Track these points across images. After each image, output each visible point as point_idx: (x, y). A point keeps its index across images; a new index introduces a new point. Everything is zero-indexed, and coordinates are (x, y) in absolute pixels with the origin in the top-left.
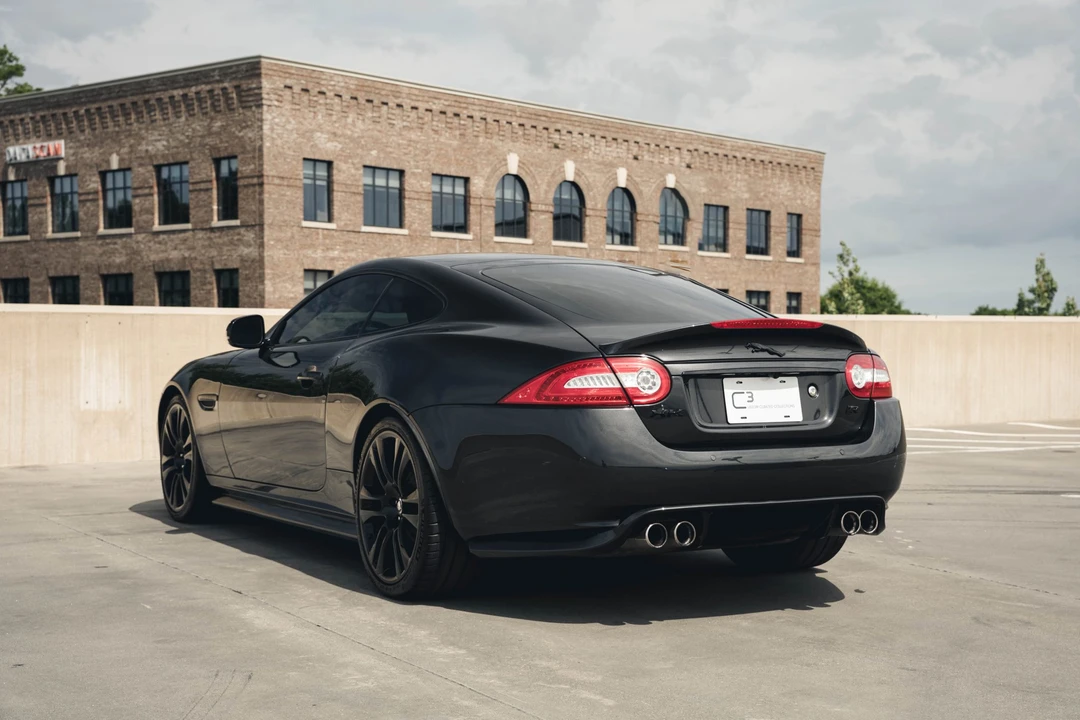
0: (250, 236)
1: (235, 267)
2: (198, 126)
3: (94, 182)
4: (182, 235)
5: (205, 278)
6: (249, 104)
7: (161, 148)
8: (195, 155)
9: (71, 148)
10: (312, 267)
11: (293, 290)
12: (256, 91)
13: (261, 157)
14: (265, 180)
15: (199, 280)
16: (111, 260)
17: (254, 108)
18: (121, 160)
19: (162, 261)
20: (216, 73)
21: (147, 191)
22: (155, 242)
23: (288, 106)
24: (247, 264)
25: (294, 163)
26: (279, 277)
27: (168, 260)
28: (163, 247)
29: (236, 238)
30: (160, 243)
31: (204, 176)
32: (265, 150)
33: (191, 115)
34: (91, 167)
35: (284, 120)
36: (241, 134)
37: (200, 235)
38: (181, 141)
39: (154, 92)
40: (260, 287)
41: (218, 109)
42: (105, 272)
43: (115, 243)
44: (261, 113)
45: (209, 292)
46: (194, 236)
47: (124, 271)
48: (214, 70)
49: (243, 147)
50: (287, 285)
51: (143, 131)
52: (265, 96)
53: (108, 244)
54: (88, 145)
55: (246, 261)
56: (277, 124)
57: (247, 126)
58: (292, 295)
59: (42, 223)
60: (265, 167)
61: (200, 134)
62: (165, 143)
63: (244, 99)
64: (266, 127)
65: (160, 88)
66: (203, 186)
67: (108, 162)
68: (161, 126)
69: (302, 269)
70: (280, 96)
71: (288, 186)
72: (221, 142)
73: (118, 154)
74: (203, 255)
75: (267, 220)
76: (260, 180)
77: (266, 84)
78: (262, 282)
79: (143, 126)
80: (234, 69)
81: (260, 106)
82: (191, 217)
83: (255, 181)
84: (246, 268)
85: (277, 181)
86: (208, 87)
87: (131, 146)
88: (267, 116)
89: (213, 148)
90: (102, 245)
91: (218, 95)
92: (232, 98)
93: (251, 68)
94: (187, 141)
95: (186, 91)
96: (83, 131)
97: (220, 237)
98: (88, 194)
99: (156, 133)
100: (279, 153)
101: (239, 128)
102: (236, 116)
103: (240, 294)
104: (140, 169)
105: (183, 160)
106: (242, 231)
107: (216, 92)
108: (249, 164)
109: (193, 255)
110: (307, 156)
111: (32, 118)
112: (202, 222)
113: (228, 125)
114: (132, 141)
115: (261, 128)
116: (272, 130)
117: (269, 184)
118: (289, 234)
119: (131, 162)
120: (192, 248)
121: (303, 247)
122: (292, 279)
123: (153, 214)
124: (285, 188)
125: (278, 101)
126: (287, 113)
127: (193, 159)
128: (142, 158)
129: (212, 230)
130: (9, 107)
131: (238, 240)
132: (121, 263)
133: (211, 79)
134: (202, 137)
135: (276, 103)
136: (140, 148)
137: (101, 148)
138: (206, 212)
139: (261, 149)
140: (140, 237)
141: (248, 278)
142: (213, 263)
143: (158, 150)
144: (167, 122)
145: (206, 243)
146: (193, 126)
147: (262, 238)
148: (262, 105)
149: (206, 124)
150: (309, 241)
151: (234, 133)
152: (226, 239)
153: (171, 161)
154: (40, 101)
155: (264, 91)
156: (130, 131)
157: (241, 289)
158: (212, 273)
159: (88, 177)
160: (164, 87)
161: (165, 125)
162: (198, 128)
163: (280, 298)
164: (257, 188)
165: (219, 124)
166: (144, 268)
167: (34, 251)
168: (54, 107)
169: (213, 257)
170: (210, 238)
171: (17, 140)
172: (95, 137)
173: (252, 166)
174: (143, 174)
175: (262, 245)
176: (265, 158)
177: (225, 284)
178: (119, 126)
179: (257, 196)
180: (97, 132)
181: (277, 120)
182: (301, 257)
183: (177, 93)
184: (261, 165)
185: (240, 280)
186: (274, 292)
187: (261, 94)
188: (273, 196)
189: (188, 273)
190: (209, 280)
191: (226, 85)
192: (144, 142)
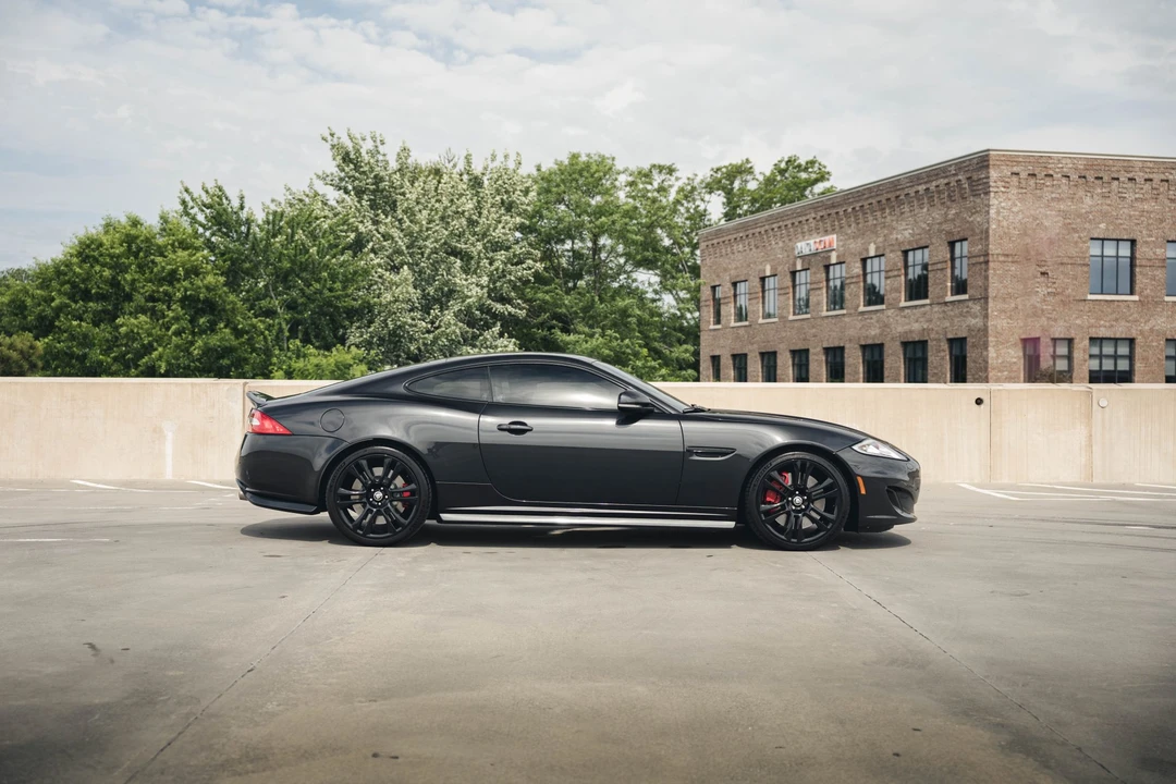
0: (976, 308)
1: (964, 336)
2: (937, 214)
3: (857, 268)
4: (923, 310)
5: (940, 346)
6: (978, 192)
7: (908, 236)
8: (934, 241)
9: (841, 240)
12: (985, 180)
13: (987, 237)
14: (991, 258)
15: (934, 348)
16: (868, 333)
17: (982, 196)
18: (877, 249)
19: (906, 332)
20: (953, 167)
21: (896, 273)
22: (902, 317)
23: (1015, 191)
24: (973, 333)
26: (1003, 343)
27: (911, 332)
28: (907, 321)
29: (965, 310)
30: (905, 317)
31: (941, 257)
32: (991, 232)
33: (931, 206)
34: (855, 255)
35: (1010, 203)
36: (972, 219)
37: (936, 308)
38: (923, 229)
39: (903, 189)
40: (985, 353)
41: (953, 199)
42: (863, 343)
43: (872, 318)
44: (989, 200)
45: (943, 358)
46: (931, 310)
47: (877, 342)
48: (950, 166)
49: (973, 230)
50: (1010, 351)
51: (895, 223)
52: (992, 184)
53: (866, 319)
54: (853, 237)
55: (973, 331)
56: (1003, 208)
57: (977, 212)
59: (819, 303)
60: (990, 246)
61: (938, 221)
62: (911, 231)
63: (975, 188)
64: (992, 212)
65: (908, 185)
66: (939, 266)
67: (867, 250)
68: (908, 217)
69: (1020, 339)
70: (1007, 182)
71: (1012, 262)
72: (955, 227)
73: (875, 243)
74: (939, 326)
75: (992, 292)
76: (986, 259)
77: (994, 174)
78: (986, 348)
79: (894, 218)
80: (968, 163)
81: (987, 193)
82: (929, 293)
83: (982, 259)
84: (973, 337)
85: (1002, 259)
86: (946, 181)
87: (885, 236)
88: (993, 202)
89: (949, 233)
90: (861, 320)
91: (954, 186)
92: (965, 188)
93: (982, 161)
94: (928, 228)
95: (928, 186)
96: (850, 226)
97: (952, 310)
98: (853, 277)
99: (904, 223)
100: (1005, 233)
101: (970, 214)
102: (968, 204)
103: (968, 360)
104: (891, 255)
105: (924, 245)
106: (970, 304)
107: (951, 185)
108: (978, 245)
109: (931, 327)
111: (814, 219)
112: (938, 298)
113: (961, 212)
114: (886, 231)
115: (988, 212)
116: (998, 213)
117: (994, 261)
118: (1013, 305)
119: (884, 249)
120: (930, 321)
123: (900, 292)
124: (1010, 264)
125: (1005, 187)
126: (1014, 197)
127: (932, 243)
128: (892, 245)
129: (946, 303)
130: (798, 211)
131: (967, 312)
132: (876, 335)
133: (949, 174)
134: (940, 224)
135: (1003, 189)
136: (891, 237)
137: (862, 239)
138: (941, 289)
139: (987, 231)
140: (890, 312)
141: (974, 346)
142: (946, 333)
143: (905, 237)
144: (913, 213)
145: (941, 316)
146: (933, 215)
147: (987, 310)
148: (990, 192)
149: (943, 212)
151: (966, 218)
152: (957, 311)
153: (915, 246)
155: (992, 179)
156: (884, 223)
157: (968, 355)
158: (946, 342)
159: (852, 264)
160: (911, 184)
161: (911, 216)
162: (937, 216)
163: (1002, 363)
164: (983, 266)
165: (954, 212)
166: (892, 339)
167: (813, 327)
168: (829, 209)
169: (946, 328)
170: (944, 312)
171: (804, 237)
172: (859, 230)
173: (980, 247)
174: (893, 259)
175: (986, 316)
176: (991, 239)
177: (956, 351)
178: (876, 219)
179: (983, 273)
180: (860, 226)
181: (1003, 204)
183: (921, 188)
184: (987, 245)
185: (968, 347)
186: (997, 357)
187: (988, 183)
188: (998, 272)
189: (926, 341)
190: (943, 347)
191: (960, 177)
192: (895, 232)
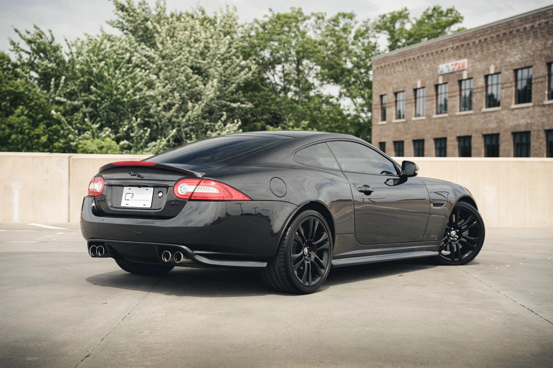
3: (481, 82)
4: (527, 110)
5: (539, 135)
7: (518, 59)
8: (536, 62)
9: (471, 63)
15: (535, 136)
16: (488, 126)
18: (496, 68)
19: (515, 126)
21: (509, 85)
22: (512, 115)
27: (519, 125)
28: (516, 118)
30: (515, 115)
31: (541, 74)
33: (535, 38)
34: (480, 73)
37: (537, 109)
38: (529, 54)
39: (515, 26)
42: (485, 133)
43: (491, 116)
45: (541, 143)
46: (534, 110)
47: (495, 132)
48: (549, 10)
51: (509, 50)
53: (487, 117)
54: (479, 61)
59: (454, 106)
61: (540, 49)
62: (520, 56)
65: (519, 24)
66: (540, 80)
67: (489, 69)
68: (519, 46)
73: (495, 64)
74: (539, 121)
79: (509, 47)
82: (532, 98)
86: (546, 20)
87: (502, 59)
89: (547, 57)
90: (484, 118)
94: (532, 54)
95: (533, 24)
96: (477, 53)
97: (548, 110)
98: (478, 88)
99: (515, 50)
104: (506, 72)
105: (529, 65)
107: (550, 23)
109: (533, 122)
111: (452, 48)
112: (538, 102)
114: (502, 56)
119: (501, 68)
120: (533, 118)
123: (511, 98)
127: (535, 64)
128: (506, 66)
129: (544, 106)
130: (441, 43)
132: (494, 127)
133: (548, 15)
134: (541, 51)
136: (506, 60)
137: (485, 62)
138: (541, 95)
140: (504, 112)
142: (544, 126)
143: (516, 60)
144: (522, 43)
145: (541, 114)
146: (536, 44)
149: (543, 42)
152: (552, 111)
153: (523, 66)
154: (457, 38)
156: (501, 50)
158: (543, 132)
159: (478, 79)
160: (521, 23)
161: (521, 46)
162: (539, 45)
165: (551, 42)
166: (506, 130)
167: (450, 122)
169: (544, 122)
170: (543, 111)
171: (444, 61)
172: (483, 56)
174: (507, 75)
177: (551, 139)
178: (496, 48)
180: (484, 52)
183: (528, 26)
189: (530, 132)
190: (542, 136)
192: (509, 57)
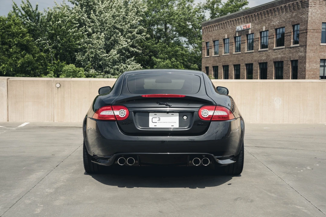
0: (302, 49)
1: (297, 59)
4: (282, 50)
5: (288, 63)
6: (304, 7)
7: (277, 23)
8: (287, 25)
9: (253, 25)
10: (323, 58)
11: (316, 66)
12: (307, 2)
13: (307, 23)
14: (308, 31)
15: (286, 64)
16: (261, 58)
17: (306, 8)
18: (266, 28)
19: (276, 58)
21: (272, 37)
22: (274, 52)
23: (318, 6)
24: (301, 58)
25: (319, 24)
26: (311, 62)
27: (277, 58)
28: (276, 54)
29: (298, 50)
30: (275, 53)
31: (289, 31)
32: (309, 21)
33: (286, 12)
34: (258, 31)
35: (316, 10)
36: (302, 16)
37: (287, 49)
38: (283, 20)
39: (276, 6)
40: (305, 65)
41: (295, 9)
42: (260, 62)
43: (263, 53)
44: (308, 9)
45: (289, 67)
46: (285, 50)
47: (265, 61)
49: (302, 21)
50: (314, 64)
51: (273, 18)
52: (310, 3)
53: (261, 53)
54: (257, 24)
55: (301, 57)
57: (304, 14)
58: (315, 68)
59: (244, 48)
60: (308, 26)
61: (289, 18)
62: (278, 22)
63: (303, 5)
64: (309, 13)
65: (278, 4)
66: (289, 34)
67: (262, 29)
68: (278, 16)
69: (320, 59)
70: (315, 3)
71: (316, 32)
72: (295, 20)
73: (265, 26)
74: (288, 56)
75: (308, 43)
76: (306, 31)
78: (305, 63)
79: (273, 17)
81: (308, 7)
82: (285, 44)
83: (305, 31)
84: (300, 59)
85: (312, 31)
86: (292, 3)
87: (269, 23)
88: (310, 10)
89: (293, 22)
90: (259, 54)
91: (295, 5)
92: (300, 5)
94: (285, 20)
95: (285, 4)
96: (256, 20)
97: (293, 50)
98: (257, 39)
99: (276, 19)
100: (314, 22)
101: (301, 15)
102: (300, 11)
103: (298, 68)
104: (271, 30)
105: (283, 26)
106: (300, 48)
107: (294, 4)
108: (303, 26)
109: (285, 56)
110: (323, 22)
111: (243, 18)
112: (288, 46)
113: (297, 14)
114: (269, 22)
115: (308, 14)
116: (312, 14)
117: (309, 32)
118: (316, 48)
119: (268, 28)
120: (284, 54)
121: (320, 52)
122: (316, 62)
123: (274, 44)
124: (315, 33)
125: (314, 4)
126: (317, 8)
127: (286, 26)
128: (271, 27)
129: (291, 48)
130: (237, 15)
131: (299, 51)
132: (264, 59)
134: (290, 18)
135: (314, 5)
136: (271, 24)
137: (261, 25)
138: (289, 42)
139: (307, 21)
140: (270, 51)
141: (301, 63)
142: (290, 58)
143: (276, 24)
144: (279, 15)
145: (289, 52)
146: (287, 15)
147: (306, 50)
148: (309, 6)
149: (291, 14)
150: (323, 50)
151: (299, 16)
152: (295, 50)
153: (280, 27)
154: (245, 12)
156: (269, 19)
157: (298, 66)
158: (290, 61)
159: (257, 34)
160: (279, 4)
161: (279, 16)
162: (288, 16)
163: (311, 69)
164: (305, 33)
165: (295, 14)
166: (270, 60)
167: (242, 56)
168: (249, 14)
169: (291, 56)
170: (290, 50)
171: (239, 24)
172: (259, 21)
173: (304, 27)
174: (272, 32)
175: (306, 52)
176: (309, 24)
177: (294, 65)
178: (266, 17)
179: (305, 36)
180: (260, 20)
181: (313, 11)
182: (320, 55)
183: (283, 5)
184: (307, 26)
185: (298, 63)
186: (309, 67)
187: (308, 3)
188: (311, 36)
189: (283, 61)
190: (289, 63)
191: (298, 1)
192: (273, 22)
